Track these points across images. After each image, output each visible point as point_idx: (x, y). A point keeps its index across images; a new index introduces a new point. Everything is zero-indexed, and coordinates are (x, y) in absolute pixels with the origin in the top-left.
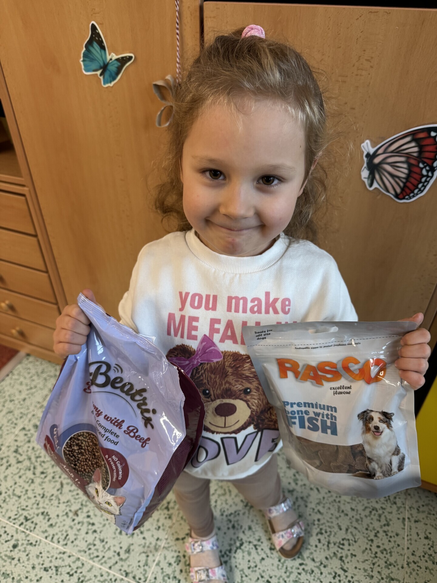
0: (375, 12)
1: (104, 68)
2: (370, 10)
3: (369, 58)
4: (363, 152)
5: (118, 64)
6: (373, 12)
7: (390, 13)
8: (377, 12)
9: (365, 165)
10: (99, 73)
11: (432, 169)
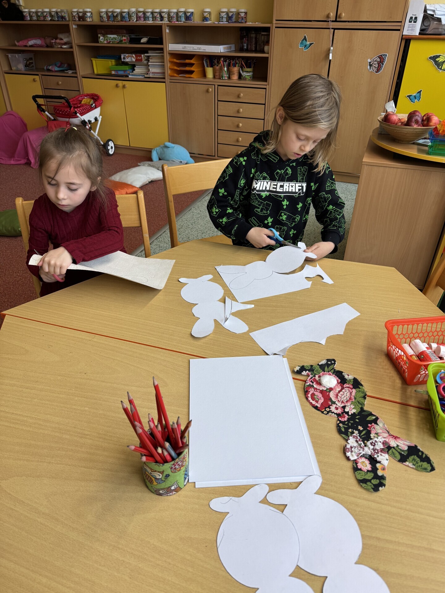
11: (383, 64)
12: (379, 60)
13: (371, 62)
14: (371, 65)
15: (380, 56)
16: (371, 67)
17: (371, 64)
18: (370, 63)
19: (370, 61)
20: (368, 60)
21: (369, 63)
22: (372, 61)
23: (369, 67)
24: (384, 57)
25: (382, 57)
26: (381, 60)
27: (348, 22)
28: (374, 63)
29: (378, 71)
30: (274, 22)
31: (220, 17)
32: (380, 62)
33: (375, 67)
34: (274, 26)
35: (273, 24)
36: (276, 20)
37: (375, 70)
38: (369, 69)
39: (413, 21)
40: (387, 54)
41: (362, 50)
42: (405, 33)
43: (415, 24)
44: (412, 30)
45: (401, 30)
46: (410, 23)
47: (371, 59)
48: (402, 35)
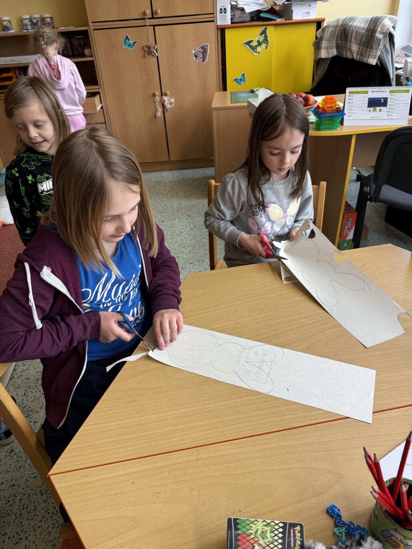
1: (129, 45)
3: (189, 33)
5: (133, 44)
6: (188, 25)
9: (194, 56)
10: (128, 46)
11: (207, 54)
12: (202, 50)
14: (196, 56)
15: (203, 47)
17: (196, 55)
18: (195, 54)
23: (195, 58)
24: (206, 47)
25: (204, 47)
26: (204, 50)
27: (165, 17)
28: (199, 54)
29: (203, 61)
30: (91, 24)
31: (23, 25)
32: (204, 52)
33: (200, 57)
34: (92, 28)
35: (90, 27)
36: (92, 22)
37: (201, 60)
38: (195, 60)
39: (223, 12)
40: (208, 44)
41: (184, 43)
42: (219, 23)
43: (225, 14)
44: (225, 20)
45: (215, 21)
46: (221, 14)
48: (217, 26)
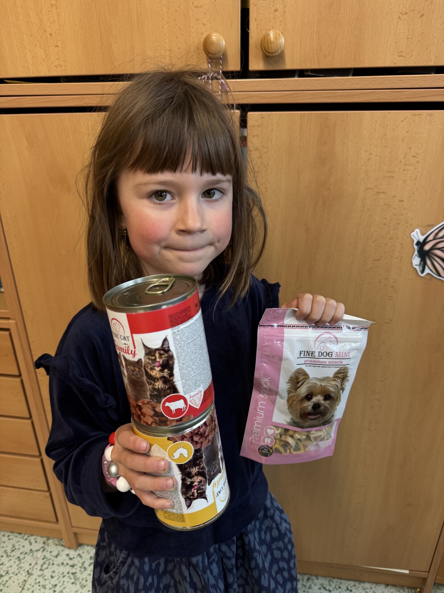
0: (418, 115)
2: (414, 113)
3: (416, 155)
4: (413, 241)
6: (417, 115)
7: (432, 115)
8: (420, 115)
9: (416, 253)
13: (425, 242)
14: (424, 255)
16: (428, 262)
17: (427, 247)
18: (421, 245)
19: (422, 239)
20: (414, 233)
21: (416, 247)
22: (431, 238)
23: (416, 261)
27: (302, 73)
38: (418, 269)
41: (382, 196)
47: (424, 228)
